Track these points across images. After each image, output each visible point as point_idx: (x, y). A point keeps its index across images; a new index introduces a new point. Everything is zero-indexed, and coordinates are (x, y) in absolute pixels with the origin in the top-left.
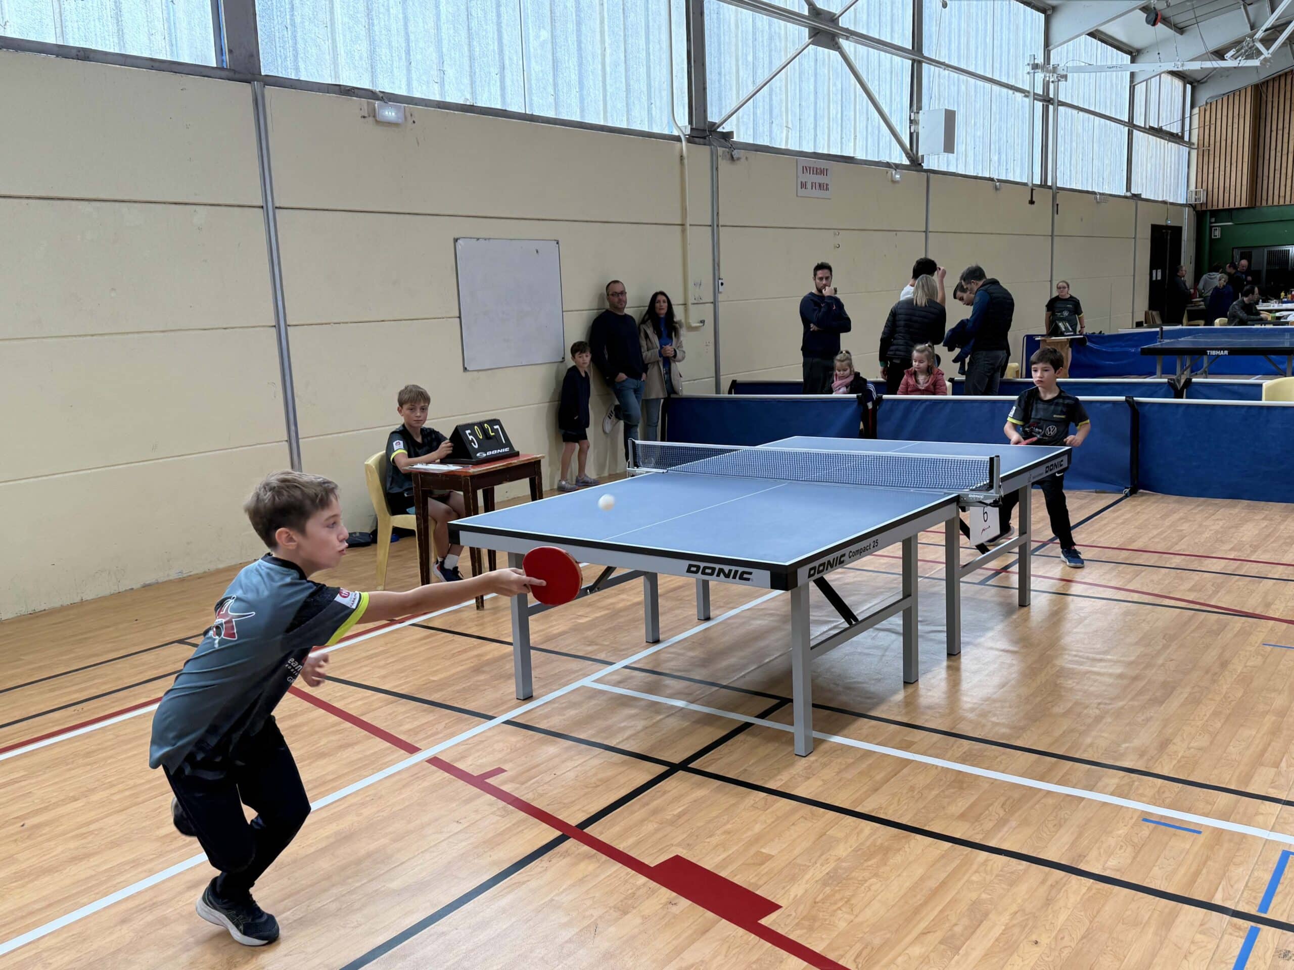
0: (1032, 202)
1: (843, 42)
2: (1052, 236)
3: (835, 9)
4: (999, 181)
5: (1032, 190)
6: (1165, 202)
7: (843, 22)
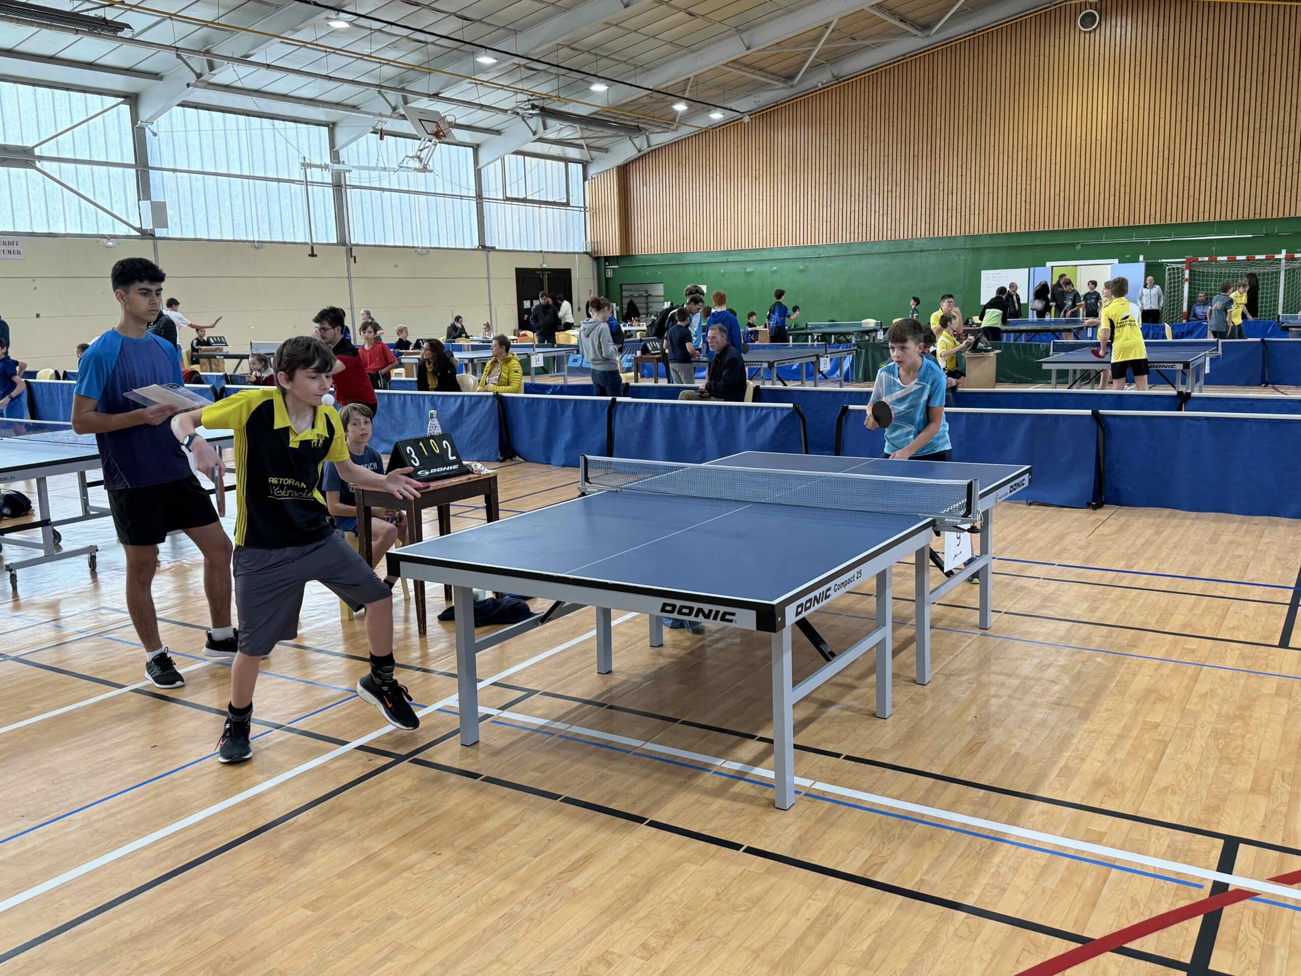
0: (313, 255)
1: (38, 164)
2: (349, 278)
3: (29, 144)
4: (258, 242)
5: (312, 248)
6: (541, 252)
7: (37, 152)
